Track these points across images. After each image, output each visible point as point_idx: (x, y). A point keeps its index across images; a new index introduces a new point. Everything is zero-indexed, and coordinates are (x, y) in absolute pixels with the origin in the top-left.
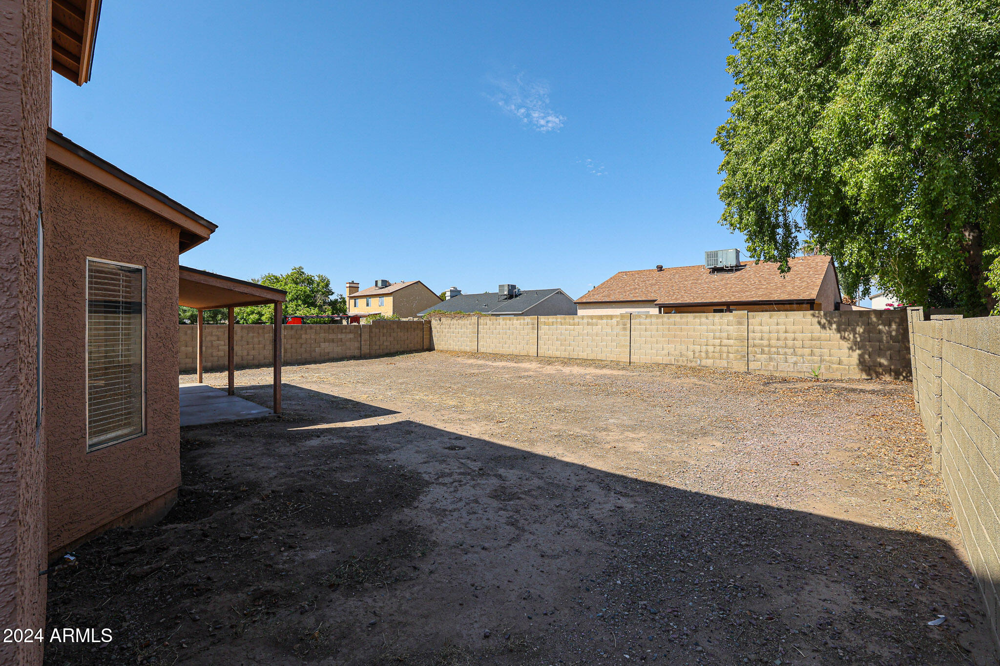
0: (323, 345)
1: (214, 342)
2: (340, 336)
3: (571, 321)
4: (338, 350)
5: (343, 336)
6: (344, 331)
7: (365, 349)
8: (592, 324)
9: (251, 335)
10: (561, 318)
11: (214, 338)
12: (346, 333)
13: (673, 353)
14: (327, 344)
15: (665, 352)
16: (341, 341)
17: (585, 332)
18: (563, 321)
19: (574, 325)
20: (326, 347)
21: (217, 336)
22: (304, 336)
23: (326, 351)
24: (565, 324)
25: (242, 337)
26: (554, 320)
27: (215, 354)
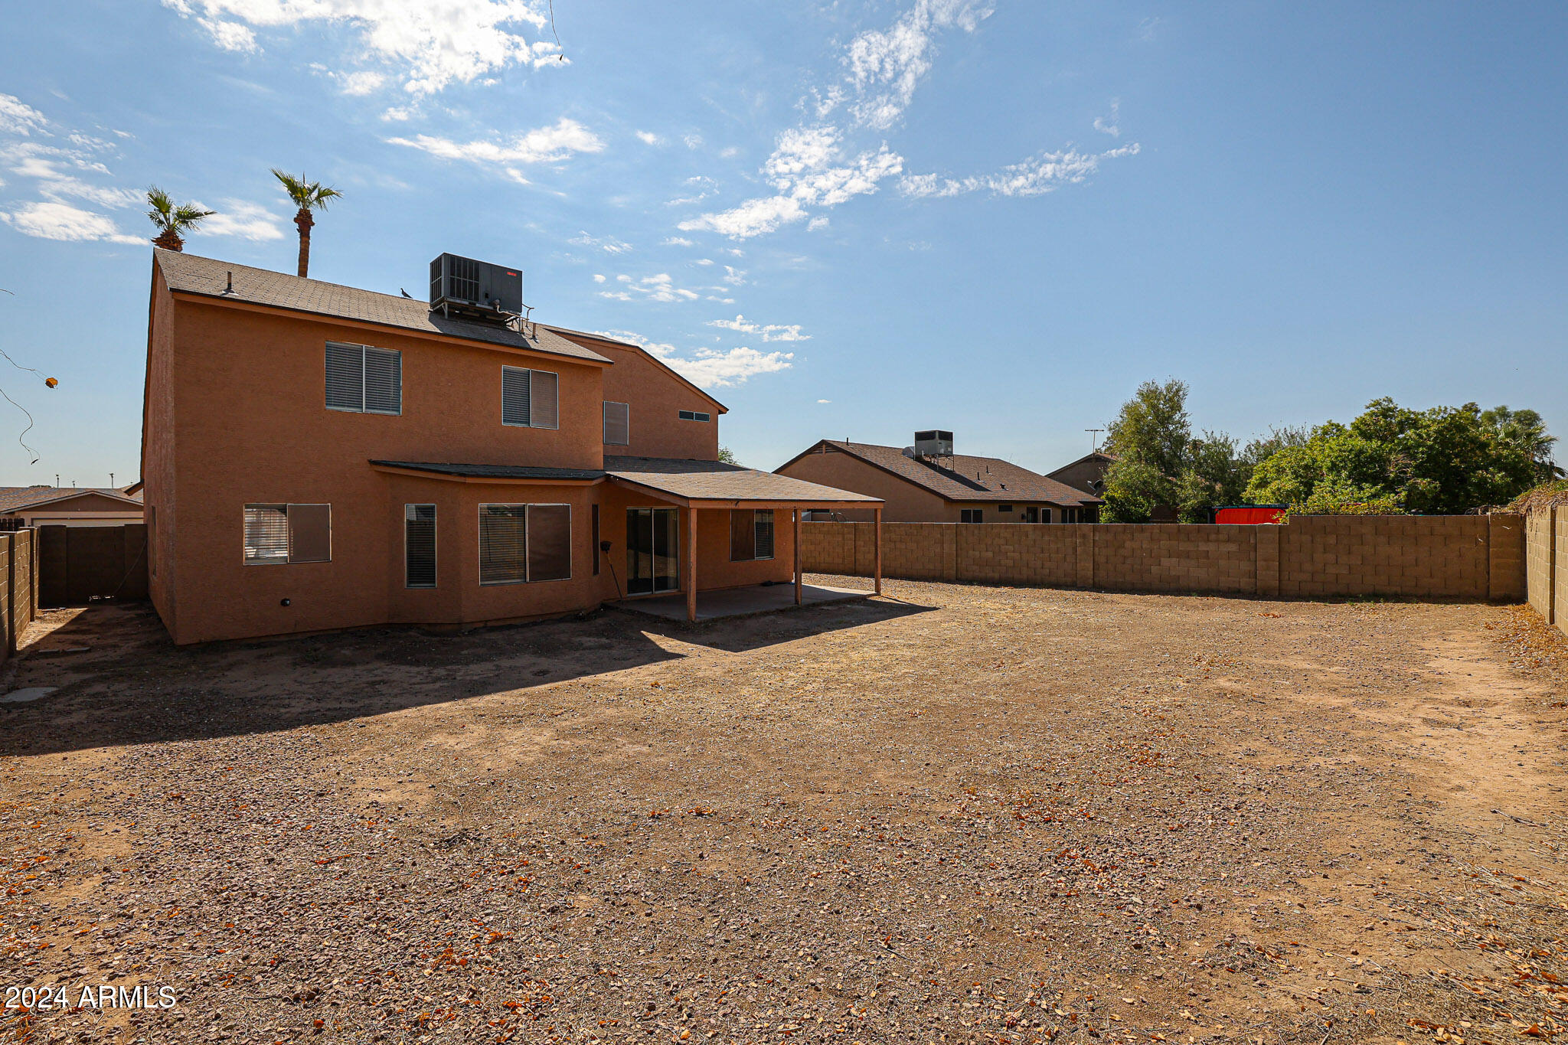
0: (1165, 562)
1: (1003, 547)
2: (1203, 547)
4: (1199, 573)
5: (1211, 547)
6: (1213, 537)
7: (1268, 576)
9: (1046, 538)
11: (1002, 541)
12: (1217, 541)
14: (1174, 560)
16: (1207, 557)
20: (1172, 566)
21: (1005, 538)
22: (1128, 544)
23: (1173, 573)
25: (1035, 541)
27: (1002, 562)
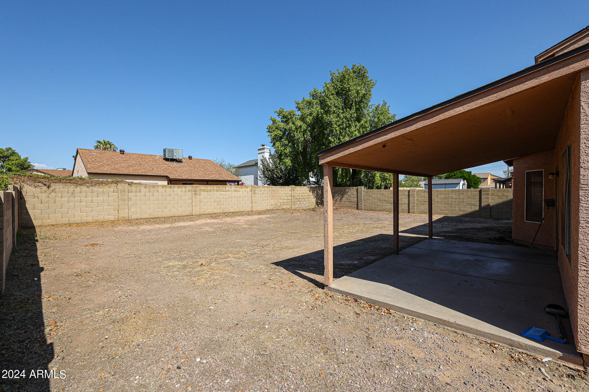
3: (224, 189)
8: (237, 191)
10: (216, 187)
13: (273, 204)
15: (270, 204)
17: (233, 195)
18: (218, 189)
19: (226, 191)
24: (220, 191)
26: (212, 188)
